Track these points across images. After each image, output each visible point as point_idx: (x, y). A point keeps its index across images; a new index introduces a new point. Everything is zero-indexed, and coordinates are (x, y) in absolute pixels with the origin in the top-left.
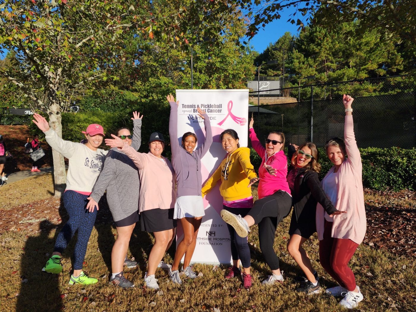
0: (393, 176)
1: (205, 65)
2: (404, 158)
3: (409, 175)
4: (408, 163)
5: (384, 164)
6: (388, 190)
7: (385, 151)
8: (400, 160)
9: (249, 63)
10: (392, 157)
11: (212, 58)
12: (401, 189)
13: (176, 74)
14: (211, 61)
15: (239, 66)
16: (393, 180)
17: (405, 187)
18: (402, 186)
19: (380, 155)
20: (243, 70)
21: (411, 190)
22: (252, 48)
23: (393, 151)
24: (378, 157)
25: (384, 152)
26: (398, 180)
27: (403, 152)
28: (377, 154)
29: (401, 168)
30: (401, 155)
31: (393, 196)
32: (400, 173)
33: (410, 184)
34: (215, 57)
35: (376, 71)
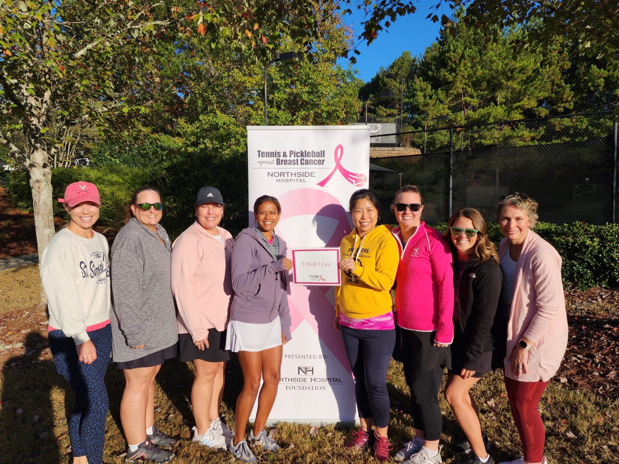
0: (577, 267)
1: (285, 96)
2: (595, 239)
3: (604, 265)
4: (601, 246)
5: (564, 248)
6: (571, 288)
7: (565, 227)
8: (588, 242)
9: (351, 96)
10: (577, 237)
11: (296, 86)
12: (590, 287)
13: (241, 109)
14: (295, 91)
15: (337, 100)
16: (578, 272)
17: (596, 284)
18: (591, 282)
19: (558, 235)
20: (343, 106)
21: (604, 288)
22: (356, 72)
23: (577, 228)
24: (555, 238)
25: (563, 230)
26: (587, 273)
27: (592, 230)
28: (553, 233)
29: (591, 254)
30: (589, 234)
31: (579, 297)
32: (588, 262)
33: (604, 279)
34: (301, 85)
35: (535, 110)
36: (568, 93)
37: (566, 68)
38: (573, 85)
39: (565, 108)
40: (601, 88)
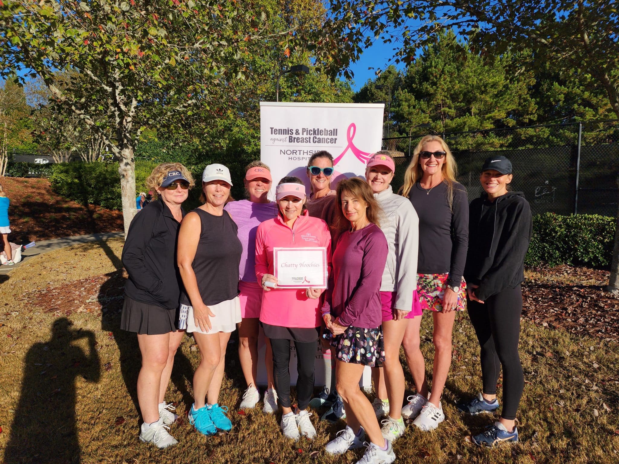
11: (300, 95)
34: (305, 93)
35: (504, 121)
36: (533, 106)
37: (532, 85)
38: (538, 100)
39: (530, 119)
40: (561, 103)
